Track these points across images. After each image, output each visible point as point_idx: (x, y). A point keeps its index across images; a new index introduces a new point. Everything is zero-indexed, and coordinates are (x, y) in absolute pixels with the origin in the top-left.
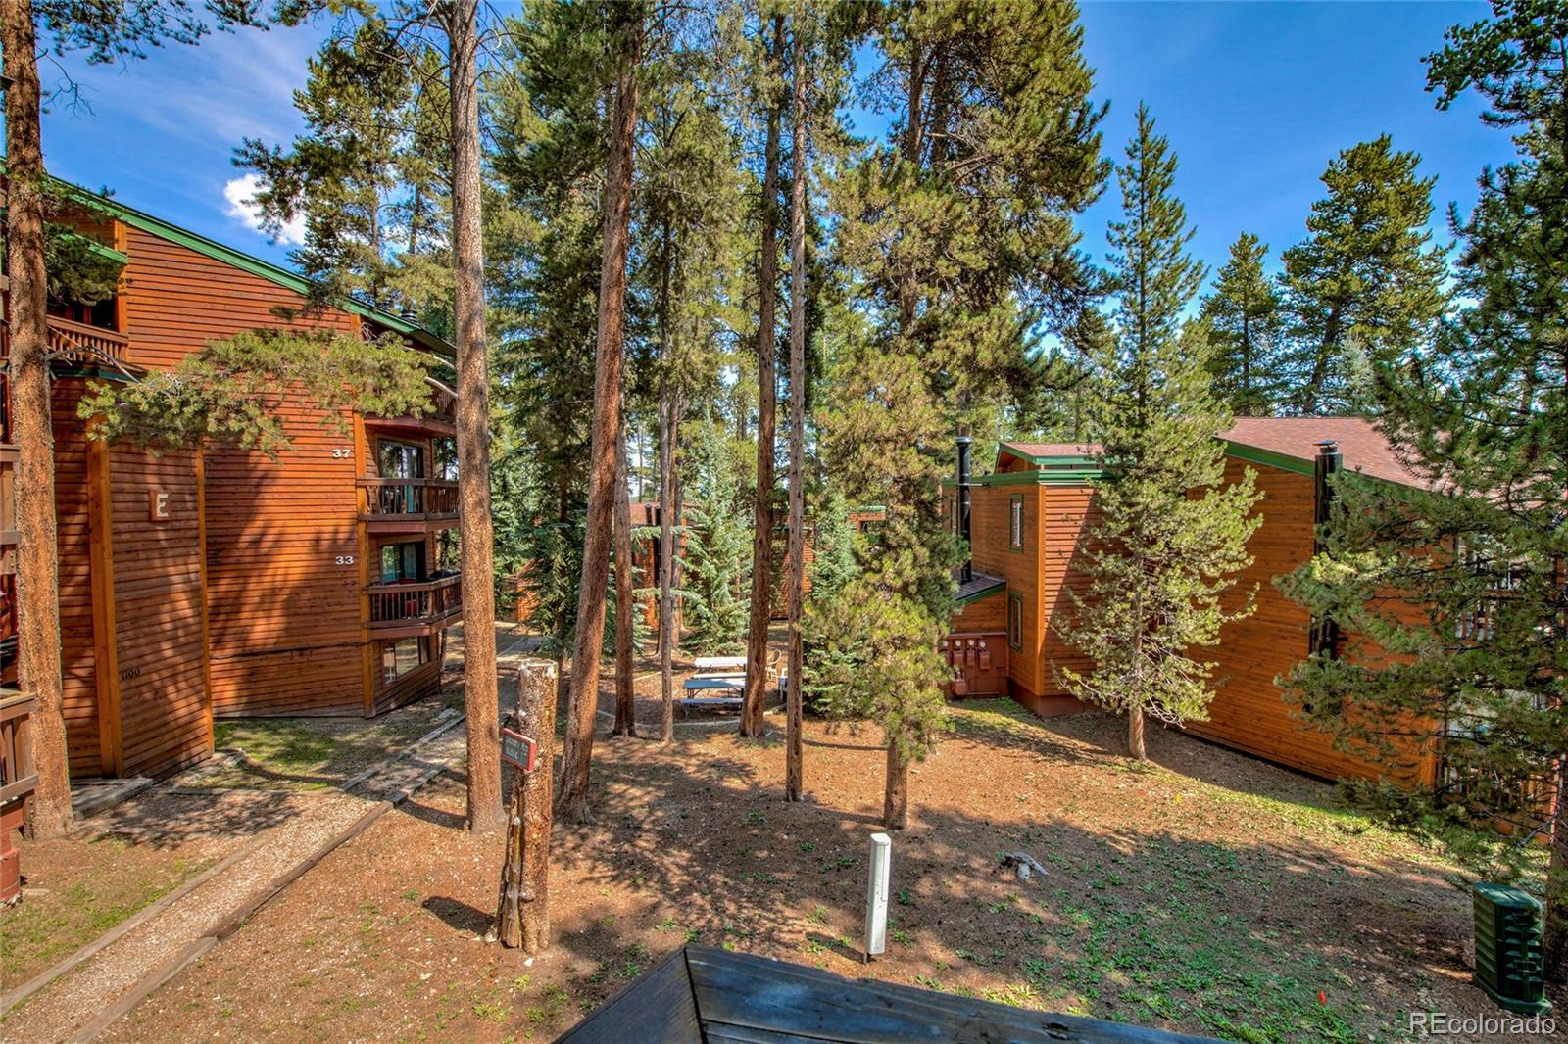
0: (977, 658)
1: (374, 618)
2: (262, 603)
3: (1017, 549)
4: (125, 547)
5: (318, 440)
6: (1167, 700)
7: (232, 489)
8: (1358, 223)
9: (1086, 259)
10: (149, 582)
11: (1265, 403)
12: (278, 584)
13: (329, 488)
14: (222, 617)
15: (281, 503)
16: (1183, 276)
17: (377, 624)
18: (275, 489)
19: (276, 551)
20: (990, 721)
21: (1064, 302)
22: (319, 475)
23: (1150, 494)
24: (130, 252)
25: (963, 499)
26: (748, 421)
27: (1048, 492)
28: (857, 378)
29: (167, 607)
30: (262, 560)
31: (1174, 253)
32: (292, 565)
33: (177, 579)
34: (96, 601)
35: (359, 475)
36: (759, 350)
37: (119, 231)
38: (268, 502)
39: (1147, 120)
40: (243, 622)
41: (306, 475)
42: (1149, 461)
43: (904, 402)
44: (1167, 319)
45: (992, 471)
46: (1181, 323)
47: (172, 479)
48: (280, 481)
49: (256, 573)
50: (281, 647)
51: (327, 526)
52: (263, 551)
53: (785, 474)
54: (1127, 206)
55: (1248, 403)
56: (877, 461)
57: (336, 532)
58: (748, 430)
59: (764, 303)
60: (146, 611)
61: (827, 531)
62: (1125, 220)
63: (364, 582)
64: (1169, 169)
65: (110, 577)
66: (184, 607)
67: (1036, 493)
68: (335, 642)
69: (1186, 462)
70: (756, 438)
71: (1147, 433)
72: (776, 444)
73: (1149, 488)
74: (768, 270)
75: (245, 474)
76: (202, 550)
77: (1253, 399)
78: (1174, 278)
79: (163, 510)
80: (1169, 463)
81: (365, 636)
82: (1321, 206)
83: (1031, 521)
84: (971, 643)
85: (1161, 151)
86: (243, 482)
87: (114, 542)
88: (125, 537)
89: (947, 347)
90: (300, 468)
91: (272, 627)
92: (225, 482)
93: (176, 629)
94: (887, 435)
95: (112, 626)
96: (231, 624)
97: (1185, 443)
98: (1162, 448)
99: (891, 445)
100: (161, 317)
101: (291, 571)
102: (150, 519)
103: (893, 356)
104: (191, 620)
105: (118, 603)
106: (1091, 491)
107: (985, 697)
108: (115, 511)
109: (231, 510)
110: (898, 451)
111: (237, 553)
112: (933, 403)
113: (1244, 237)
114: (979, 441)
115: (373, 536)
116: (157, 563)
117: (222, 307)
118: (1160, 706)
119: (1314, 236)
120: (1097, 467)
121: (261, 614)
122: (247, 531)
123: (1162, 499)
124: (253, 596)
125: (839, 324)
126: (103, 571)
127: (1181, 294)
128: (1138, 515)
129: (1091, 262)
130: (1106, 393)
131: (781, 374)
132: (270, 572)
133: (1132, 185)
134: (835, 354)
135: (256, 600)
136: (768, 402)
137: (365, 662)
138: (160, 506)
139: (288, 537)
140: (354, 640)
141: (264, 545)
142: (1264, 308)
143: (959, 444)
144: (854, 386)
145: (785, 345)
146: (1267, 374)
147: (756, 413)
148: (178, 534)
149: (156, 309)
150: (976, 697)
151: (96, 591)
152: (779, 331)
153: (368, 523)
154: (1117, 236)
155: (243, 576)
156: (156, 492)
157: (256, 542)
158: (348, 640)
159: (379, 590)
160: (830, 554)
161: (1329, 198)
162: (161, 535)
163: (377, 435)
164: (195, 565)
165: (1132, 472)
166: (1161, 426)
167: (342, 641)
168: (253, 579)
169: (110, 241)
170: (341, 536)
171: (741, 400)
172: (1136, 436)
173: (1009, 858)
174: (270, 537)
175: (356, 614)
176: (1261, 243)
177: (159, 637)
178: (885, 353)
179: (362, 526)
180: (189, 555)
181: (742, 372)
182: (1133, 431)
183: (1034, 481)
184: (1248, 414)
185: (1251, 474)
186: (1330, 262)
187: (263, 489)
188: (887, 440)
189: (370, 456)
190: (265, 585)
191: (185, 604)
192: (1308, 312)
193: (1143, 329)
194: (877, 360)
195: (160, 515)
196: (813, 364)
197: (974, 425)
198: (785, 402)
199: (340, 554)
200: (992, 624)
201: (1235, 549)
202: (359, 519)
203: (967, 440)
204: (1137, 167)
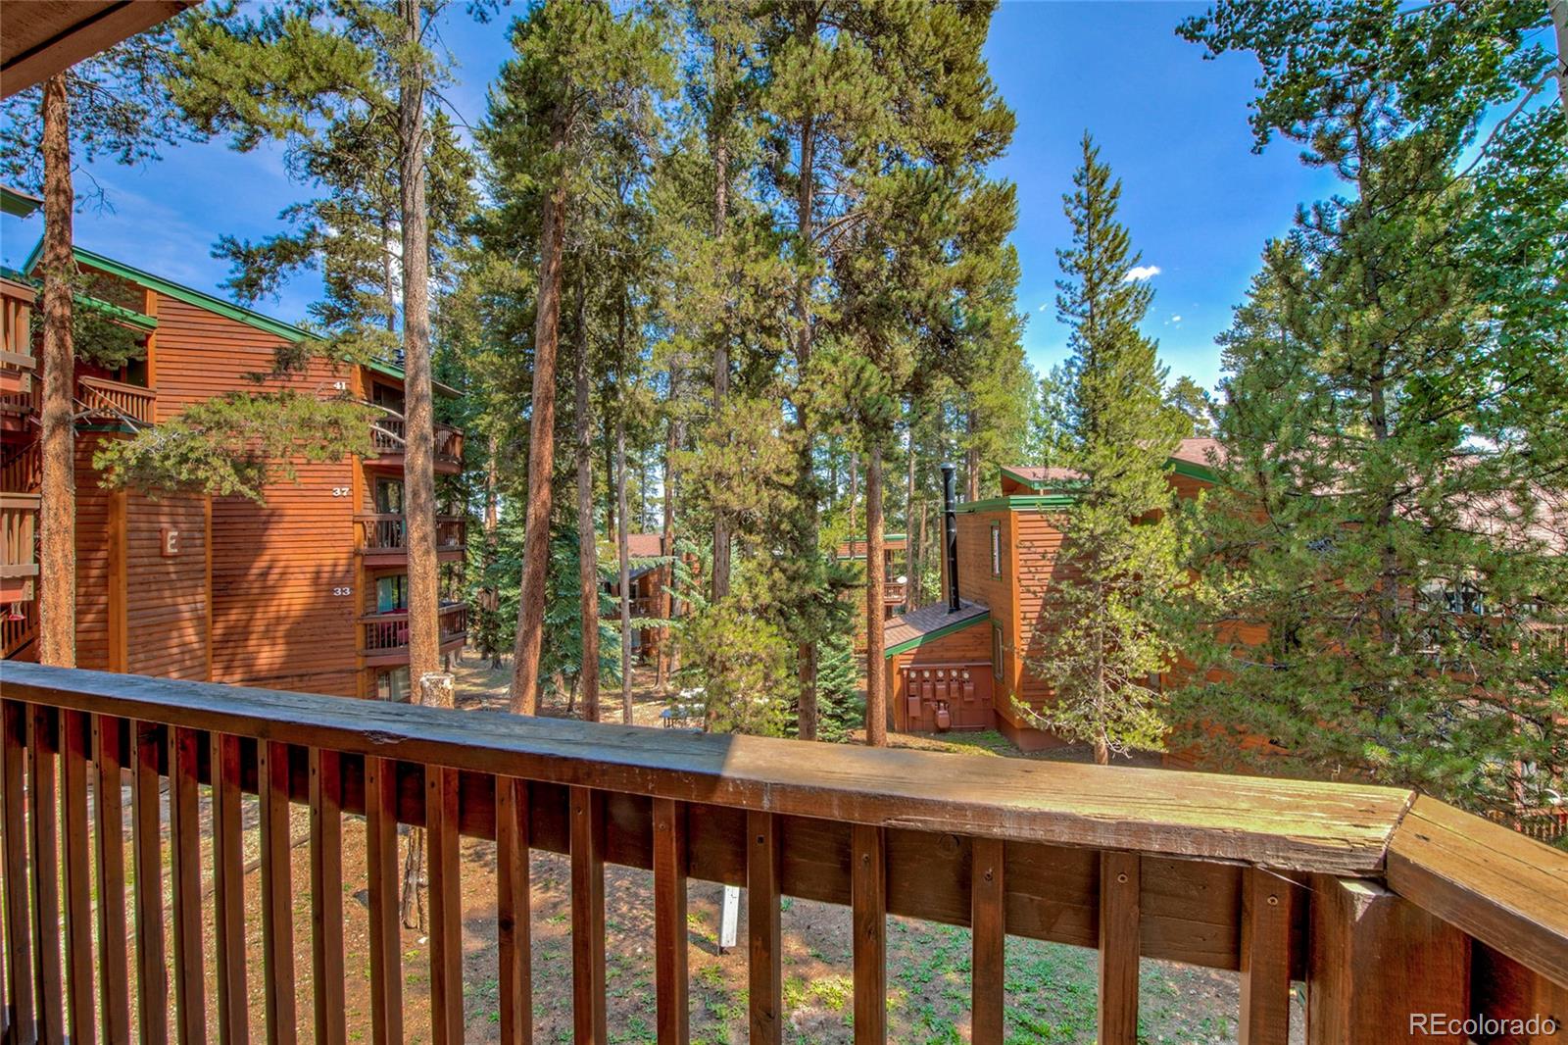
0: (961, 689)
1: (369, 645)
2: (267, 631)
3: (997, 576)
4: (140, 579)
5: (320, 480)
6: (1121, 730)
7: (243, 526)
10: (159, 611)
12: (282, 614)
13: (330, 524)
14: (231, 644)
15: (285, 538)
17: (370, 652)
18: (281, 526)
19: (282, 583)
22: (320, 512)
23: (1096, 519)
24: (160, 317)
25: (948, 527)
27: (1021, 518)
29: (175, 634)
30: (268, 592)
31: (1120, 277)
32: (295, 597)
33: (183, 608)
34: (112, 627)
35: (357, 512)
37: (151, 299)
38: (274, 538)
39: (1092, 149)
40: (251, 649)
41: (309, 512)
47: (182, 518)
48: (287, 519)
49: (262, 603)
50: (282, 673)
51: (327, 560)
52: (270, 583)
54: (1076, 232)
57: (335, 565)
60: (156, 637)
62: (1075, 248)
63: (359, 612)
64: (1113, 195)
65: (125, 605)
66: (191, 635)
67: (1010, 519)
68: (332, 669)
73: (1095, 514)
75: (253, 512)
76: (208, 582)
79: (173, 546)
80: (1115, 487)
81: (359, 664)
83: (1007, 548)
84: (954, 674)
85: (1105, 179)
86: (252, 519)
87: (129, 575)
88: (140, 570)
90: (303, 506)
91: (276, 654)
92: (237, 520)
93: (182, 653)
95: (124, 651)
96: (240, 650)
98: (1106, 472)
100: (185, 373)
101: (294, 601)
102: (163, 555)
104: (196, 646)
105: (130, 629)
107: (970, 730)
108: (130, 548)
109: (242, 546)
111: (246, 585)
115: (368, 568)
116: (167, 593)
117: (237, 362)
121: (266, 642)
122: (257, 565)
123: (1105, 525)
124: (259, 626)
126: (119, 600)
132: (275, 602)
133: (1079, 213)
135: (262, 628)
137: (360, 687)
138: (171, 542)
139: (291, 570)
140: (349, 667)
141: (271, 577)
143: (944, 470)
148: (186, 568)
149: (180, 366)
150: (961, 730)
151: (112, 618)
153: (364, 556)
154: (1068, 263)
155: (252, 607)
156: (167, 531)
157: (264, 575)
158: (343, 667)
159: (372, 619)
162: (172, 569)
163: (376, 474)
164: (203, 598)
167: (338, 668)
168: (260, 610)
169: (141, 308)
170: (340, 568)
174: (276, 571)
175: (351, 642)
177: (167, 660)
179: (358, 560)
180: (196, 586)
183: (1009, 507)
187: (271, 526)
189: (368, 494)
190: (271, 615)
191: (191, 631)
195: (170, 550)
199: (338, 585)
200: (976, 654)
202: (356, 553)
203: (951, 466)
204: (1084, 194)
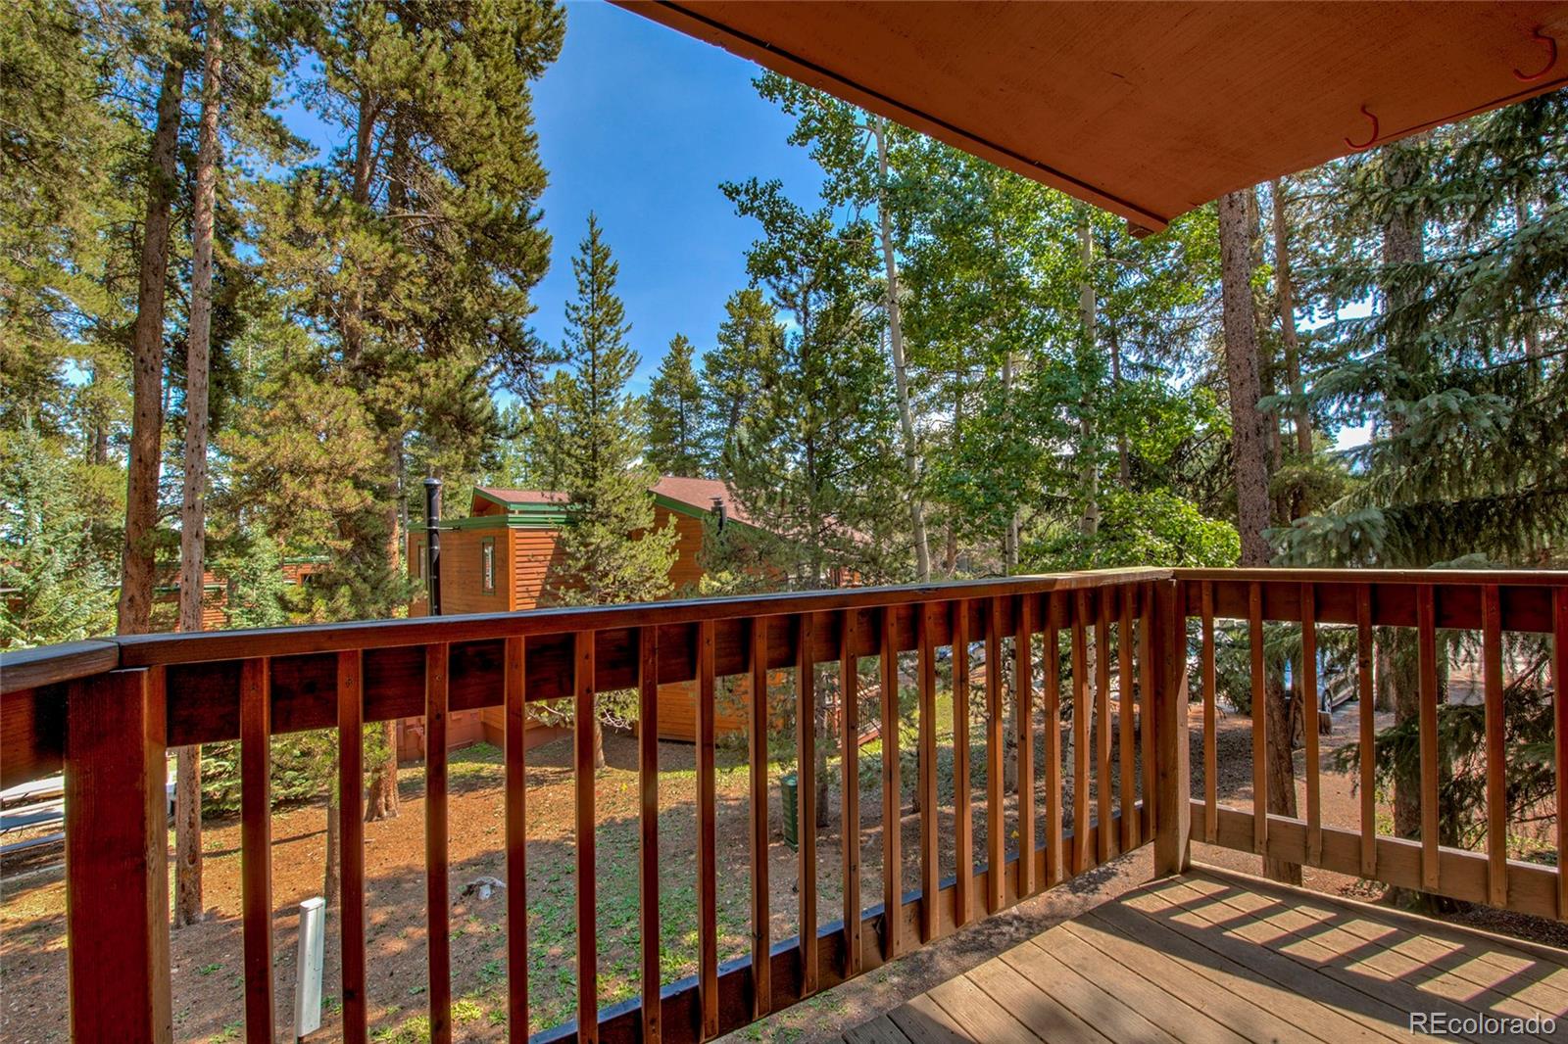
3: (490, 591)
6: (617, 709)
8: (746, 344)
9: (532, 331)
11: (695, 466)
16: (623, 360)
20: (463, 771)
21: (515, 363)
23: (601, 535)
25: (431, 543)
26: (110, 439)
27: (518, 535)
28: (281, 404)
31: (616, 339)
36: (135, 348)
39: (595, 228)
42: (600, 508)
43: (340, 435)
44: (612, 392)
45: (467, 516)
46: (622, 397)
53: (177, 512)
54: (581, 292)
55: (685, 467)
56: (305, 493)
58: (110, 452)
59: (145, 290)
61: (246, 581)
62: (579, 304)
64: (613, 272)
67: (507, 536)
69: (627, 509)
70: (124, 464)
71: (598, 484)
72: (162, 472)
73: (599, 530)
74: (153, 250)
77: (688, 464)
78: (617, 361)
80: (614, 509)
82: (725, 326)
83: (502, 564)
85: (606, 256)
89: (393, 386)
94: (317, 466)
97: (627, 494)
98: (609, 497)
99: (322, 478)
103: (327, 385)
106: (556, 534)
110: (330, 484)
112: (376, 439)
113: (679, 337)
114: (454, 484)
118: (612, 715)
119: (721, 347)
120: (559, 512)
123: (610, 539)
125: (271, 334)
127: (622, 374)
128: (594, 552)
129: (535, 334)
130: (566, 447)
131: (172, 382)
133: (584, 276)
134: (265, 369)
136: (147, 416)
142: (692, 394)
143: (427, 485)
144: (277, 412)
145: (181, 348)
146: (696, 445)
147: (127, 430)
152: (170, 327)
154: (574, 315)
160: (250, 611)
161: (730, 323)
165: (588, 517)
166: (608, 479)
171: (96, 410)
172: (590, 486)
173: (470, 887)
176: (690, 344)
178: (319, 381)
181: (99, 372)
182: (587, 482)
183: (504, 525)
184: (685, 475)
185: (673, 520)
186: (731, 368)
188: (318, 472)
192: (720, 402)
193: (594, 397)
194: (306, 389)
196: (224, 377)
197: (446, 467)
198: (178, 419)
201: (661, 578)
203: (436, 482)
204: (589, 262)
